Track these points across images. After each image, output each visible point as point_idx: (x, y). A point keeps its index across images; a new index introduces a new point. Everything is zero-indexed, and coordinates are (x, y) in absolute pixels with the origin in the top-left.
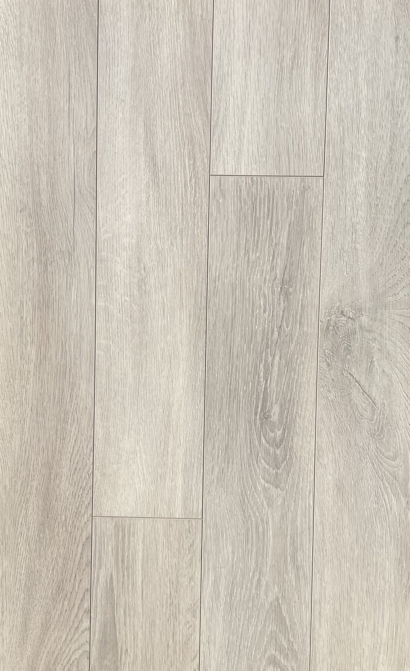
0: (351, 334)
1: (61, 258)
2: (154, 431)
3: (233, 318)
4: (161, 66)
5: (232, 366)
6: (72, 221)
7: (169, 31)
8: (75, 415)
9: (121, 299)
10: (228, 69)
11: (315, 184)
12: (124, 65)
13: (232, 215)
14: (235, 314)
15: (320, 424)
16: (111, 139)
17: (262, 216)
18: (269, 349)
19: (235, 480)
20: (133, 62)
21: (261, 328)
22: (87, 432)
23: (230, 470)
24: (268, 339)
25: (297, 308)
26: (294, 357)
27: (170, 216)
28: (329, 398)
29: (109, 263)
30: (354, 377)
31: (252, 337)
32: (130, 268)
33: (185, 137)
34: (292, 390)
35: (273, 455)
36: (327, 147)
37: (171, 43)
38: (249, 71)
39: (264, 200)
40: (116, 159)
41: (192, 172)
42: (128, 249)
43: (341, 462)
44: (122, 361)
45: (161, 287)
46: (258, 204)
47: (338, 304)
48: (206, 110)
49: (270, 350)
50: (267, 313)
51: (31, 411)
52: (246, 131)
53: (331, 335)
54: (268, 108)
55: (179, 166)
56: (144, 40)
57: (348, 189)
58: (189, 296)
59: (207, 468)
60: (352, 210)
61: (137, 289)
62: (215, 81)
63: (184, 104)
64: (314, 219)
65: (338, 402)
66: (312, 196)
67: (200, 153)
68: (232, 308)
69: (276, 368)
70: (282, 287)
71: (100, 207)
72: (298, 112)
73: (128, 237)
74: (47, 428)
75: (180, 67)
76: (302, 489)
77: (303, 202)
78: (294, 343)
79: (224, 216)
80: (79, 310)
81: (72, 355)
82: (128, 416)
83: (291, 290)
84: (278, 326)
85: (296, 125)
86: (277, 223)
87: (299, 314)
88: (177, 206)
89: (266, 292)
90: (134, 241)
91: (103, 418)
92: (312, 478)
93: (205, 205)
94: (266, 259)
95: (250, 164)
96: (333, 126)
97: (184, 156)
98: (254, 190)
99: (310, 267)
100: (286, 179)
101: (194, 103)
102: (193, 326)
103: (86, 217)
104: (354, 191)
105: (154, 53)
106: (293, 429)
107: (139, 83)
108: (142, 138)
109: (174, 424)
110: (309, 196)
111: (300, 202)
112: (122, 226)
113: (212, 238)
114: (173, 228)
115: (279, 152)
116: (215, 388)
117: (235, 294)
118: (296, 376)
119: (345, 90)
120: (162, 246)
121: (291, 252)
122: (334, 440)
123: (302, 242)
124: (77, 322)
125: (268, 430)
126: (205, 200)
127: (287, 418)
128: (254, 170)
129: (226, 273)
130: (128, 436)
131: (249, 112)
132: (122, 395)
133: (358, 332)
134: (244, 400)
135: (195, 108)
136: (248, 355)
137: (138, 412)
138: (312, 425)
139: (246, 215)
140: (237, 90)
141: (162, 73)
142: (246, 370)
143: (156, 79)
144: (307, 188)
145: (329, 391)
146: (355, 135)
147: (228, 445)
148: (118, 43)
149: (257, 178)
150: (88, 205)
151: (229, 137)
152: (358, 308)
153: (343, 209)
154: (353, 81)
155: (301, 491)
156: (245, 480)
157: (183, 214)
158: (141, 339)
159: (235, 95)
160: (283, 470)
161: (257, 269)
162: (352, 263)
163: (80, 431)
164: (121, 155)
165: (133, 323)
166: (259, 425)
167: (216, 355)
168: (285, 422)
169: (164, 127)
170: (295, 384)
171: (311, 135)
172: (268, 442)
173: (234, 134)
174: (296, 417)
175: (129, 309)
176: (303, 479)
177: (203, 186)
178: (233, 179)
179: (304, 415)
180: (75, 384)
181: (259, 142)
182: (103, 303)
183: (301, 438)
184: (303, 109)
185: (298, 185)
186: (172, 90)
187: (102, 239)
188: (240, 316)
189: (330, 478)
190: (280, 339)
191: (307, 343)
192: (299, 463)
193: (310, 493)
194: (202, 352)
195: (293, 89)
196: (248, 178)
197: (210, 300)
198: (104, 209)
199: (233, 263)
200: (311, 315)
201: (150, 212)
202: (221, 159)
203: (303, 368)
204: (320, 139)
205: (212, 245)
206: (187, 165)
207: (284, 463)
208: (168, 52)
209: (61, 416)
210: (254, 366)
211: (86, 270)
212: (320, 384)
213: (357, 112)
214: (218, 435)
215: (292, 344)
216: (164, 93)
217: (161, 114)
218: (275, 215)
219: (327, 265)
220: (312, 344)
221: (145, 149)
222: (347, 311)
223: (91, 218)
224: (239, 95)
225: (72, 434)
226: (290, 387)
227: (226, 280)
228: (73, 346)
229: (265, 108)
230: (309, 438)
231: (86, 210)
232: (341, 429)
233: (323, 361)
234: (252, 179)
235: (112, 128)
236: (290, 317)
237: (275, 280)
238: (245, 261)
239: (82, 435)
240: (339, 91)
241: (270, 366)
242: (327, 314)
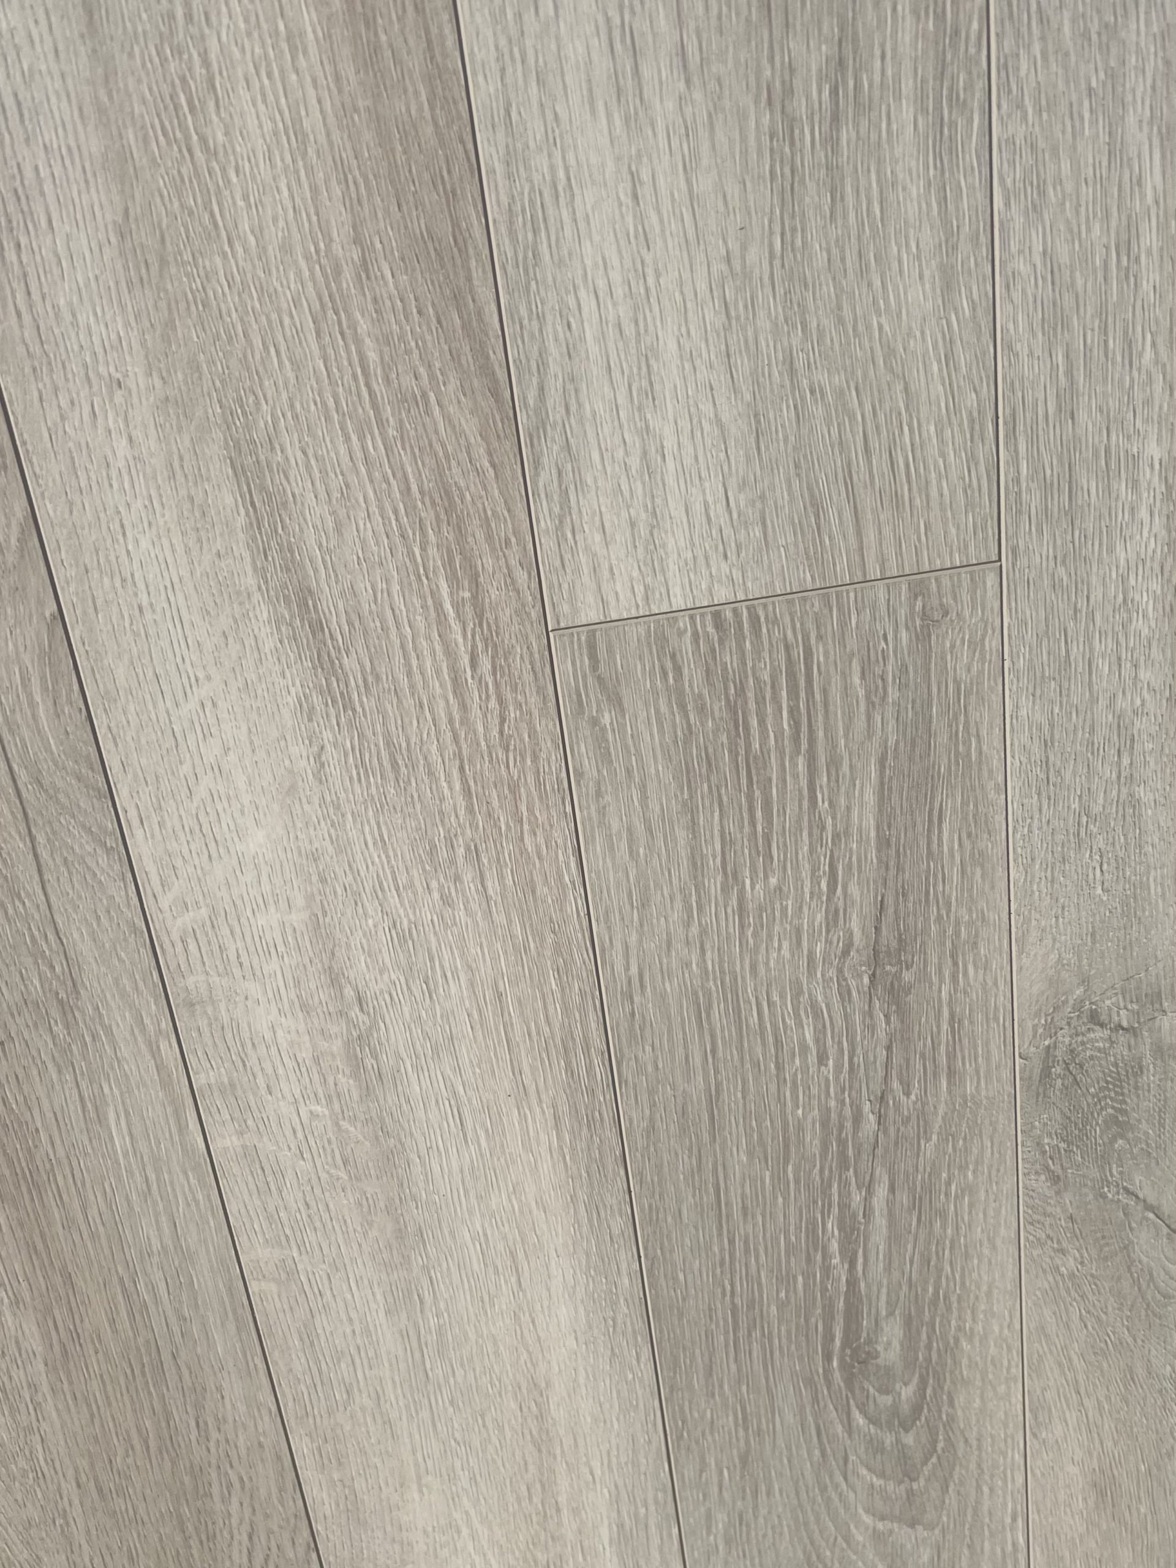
0: (1127, 1075)
1: (36, 1025)
2: (500, 1463)
3: (713, 1098)
4: (246, 198)
5: (731, 1242)
6: (39, 891)
7: (246, 20)
8: (230, 1471)
9: (295, 1115)
10: (552, 168)
11: (966, 597)
12: (79, 217)
13: (656, 762)
14: (718, 1085)
15: (1036, 1345)
16: (107, 556)
17: (773, 749)
18: (851, 1170)
19: (781, 1534)
20: (117, 199)
21: (816, 1112)
22: (283, 1506)
23: (763, 1511)
24: (842, 1143)
25: (935, 1029)
26: (940, 1175)
27: (418, 806)
28: (1063, 1269)
29: (222, 1006)
30: (1141, 1196)
31: (787, 1146)
32: (305, 1008)
33: (418, 496)
34: (940, 1270)
35: (896, 1452)
36: (1006, 444)
37: (270, 75)
38: (645, 160)
39: (773, 687)
40: (152, 631)
41: (473, 630)
42: (281, 948)
43: (1106, 1427)
44: (349, 1297)
45: (436, 1050)
46: (752, 705)
47: (1079, 992)
48: (486, 370)
49: (855, 1172)
50: (831, 1062)
51: (79, 1486)
52: (668, 431)
53: (1058, 1093)
54: (747, 318)
55: (418, 618)
56: (139, 81)
57: (1097, 595)
58: (542, 1059)
59: (691, 1520)
60: (1115, 668)
61: (347, 1072)
62: (503, 229)
63: (387, 358)
64: (972, 724)
65: (1092, 1275)
66: (958, 642)
67: (493, 550)
68: (704, 1070)
69: (880, 1221)
70: (874, 975)
71: (135, 822)
72: (879, 314)
73: (272, 909)
74: (146, 1518)
75: (337, 191)
76: (990, 1513)
77: (928, 670)
78: (935, 1137)
79: (629, 772)
80: (152, 1177)
81: (170, 1313)
82: (407, 1440)
83: (907, 976)
84: (876, 1096)
85: (872, 373)
86: (834, 763)
87: (943, 1048)
88: (440, 767)
89: (819, 998)
90: (298, 918)
91: (326, 1462)
92: (1020, 1480)
93: (549, 744)
94: (807, 890)
95: (701, 560)
96: (1026, 351)
97: (431, 575)
98: (730, 659)
99: (970, 890)
100: (852, 595)
101: (429, 345)
102: (573, 1149)
103: (89, 868)
104: (1121, 597)
105: (203, 140)
106: (952, 1372)
107: (166, 291)
108: (239, 530)
109: (562, 1432)
110: (948, 645)
111: (916, 672)
112: (238, 873)
113: (595, 854)
114: (442, 847)
115: (812, 496)
116: (681, 1315)
117: (710, 1024)
118: (949, 1231)
119: (1069, 187)
120: (411, 916)
121: (898, 852)
122: (1081, 1378)
123: (936, 813)
124: (157, 1215)
125: (871, 1390)
126: (545, 727)
127: (929, 1347)
128: (720, 581)
129: (665, 960)
130: (421, 1491)
131: (672, 346)
132: (371, 1389)
133: (1151, 1066)
134: (783, 1329)
135: (437, 365)
136: (780, 1200)
137: (438, 1425)
138: (1009, 1349)
139: (711, 750)
140: (604, 259)
141: (259, 232)
142: (779, 1244)
143: (241, 263)
144: (937, 616)
145: (1062, 1251)
146: (1117, 376)
147: (748, 1452)
148: (21, 115)
149: (735, 610)
150: (84, 826)
151: (599, 467)
152: (1146, 995)
153: (1080, 670)
154: (1104, 137)
155: (987, 1520)
156: (813, 1527)
157: (467, 792)
158: (398, 1222)
159: (601, 284)
160: (928, 1480)
161: (776, 928)
162: (1121, 854)
163: (257, 1506)
164: (168, 614)
165: (358, 1179)
166: (842, 1384)
167: (669, 1219)
168: (925, 1359)
169: (323, 471)
170: (947, 1252)
171: (939, 405)
172: (872, 1421)
173: (620, 453)
174: (957, 1340)
175: (333, 1139)
176: (991, 1490)
177: (528, 677)
178: (642, 630)
179: (984, 1328)
180: (205, 1389)
181: (726, 468)
182: (234, 1138)
183: (978, 1392)
184: (897, 296)
185: (902, 613)
186: (320, 299)
187: (175, 936)
188: (736, 1088)
189: (1073, 1470)
190: (886, 1132)
191: (981, 1132)
192: (976, 1453)
193: (1014, 1519)
194: (619, 1219)
195: (845, 217)
196: (702, 615)
197: (622, 1056)
198: (150, 826)
199: (688, 925)
200: (987, 1043)
201: (337, 807)
202: (583, 560)
203: (971, 1205)
204: (975, 414)
205: (599, 878)
206: (448, 606)
207: (930, 1464)
208: (268, 126)
209: (182, 1483)
210: (807, 1228)
211: (143, 1047)
212: (1031, 1238)
213: (1123, 274)
214: (712, 1434)
215: (928, 1140)
216: (287, 321)
217: (296, 417)
218: (821, 734)
219: (1033, 877)
220: (995, 1129)
221: (261, 573)
222: (1110, 1009)
223: (106, 866)
224: (616, 276)
225: (234, 1521)
226: (932, 1263)
227: (667, 985)
228: (162, 1286)
229: (738, 318)
230: (1003, 1387)
231: (81, 846)
232: (1103, 1345)
233: (1037, 1173)
234: (717, 617)
235: (100, 508)
236: (912, 1062)
237: (846, 952)
238: (729, 910)
239: (267, 1516)
240: (1042, 193)
241: (860, 1218)
242: (1040, 1031)
